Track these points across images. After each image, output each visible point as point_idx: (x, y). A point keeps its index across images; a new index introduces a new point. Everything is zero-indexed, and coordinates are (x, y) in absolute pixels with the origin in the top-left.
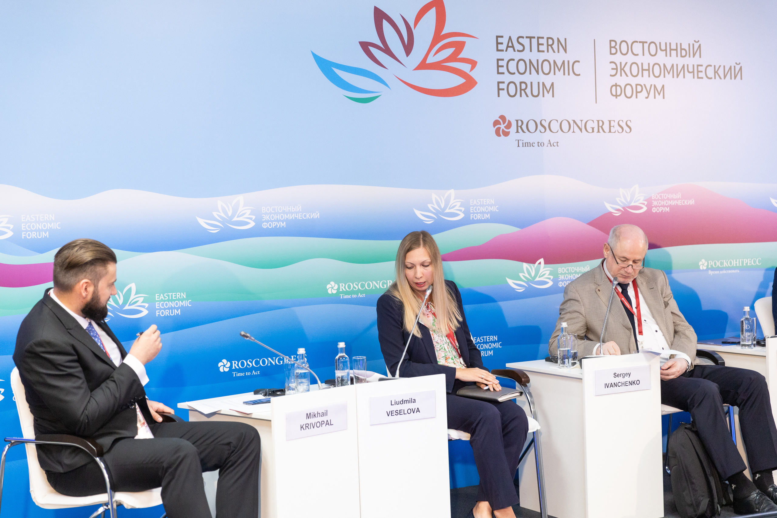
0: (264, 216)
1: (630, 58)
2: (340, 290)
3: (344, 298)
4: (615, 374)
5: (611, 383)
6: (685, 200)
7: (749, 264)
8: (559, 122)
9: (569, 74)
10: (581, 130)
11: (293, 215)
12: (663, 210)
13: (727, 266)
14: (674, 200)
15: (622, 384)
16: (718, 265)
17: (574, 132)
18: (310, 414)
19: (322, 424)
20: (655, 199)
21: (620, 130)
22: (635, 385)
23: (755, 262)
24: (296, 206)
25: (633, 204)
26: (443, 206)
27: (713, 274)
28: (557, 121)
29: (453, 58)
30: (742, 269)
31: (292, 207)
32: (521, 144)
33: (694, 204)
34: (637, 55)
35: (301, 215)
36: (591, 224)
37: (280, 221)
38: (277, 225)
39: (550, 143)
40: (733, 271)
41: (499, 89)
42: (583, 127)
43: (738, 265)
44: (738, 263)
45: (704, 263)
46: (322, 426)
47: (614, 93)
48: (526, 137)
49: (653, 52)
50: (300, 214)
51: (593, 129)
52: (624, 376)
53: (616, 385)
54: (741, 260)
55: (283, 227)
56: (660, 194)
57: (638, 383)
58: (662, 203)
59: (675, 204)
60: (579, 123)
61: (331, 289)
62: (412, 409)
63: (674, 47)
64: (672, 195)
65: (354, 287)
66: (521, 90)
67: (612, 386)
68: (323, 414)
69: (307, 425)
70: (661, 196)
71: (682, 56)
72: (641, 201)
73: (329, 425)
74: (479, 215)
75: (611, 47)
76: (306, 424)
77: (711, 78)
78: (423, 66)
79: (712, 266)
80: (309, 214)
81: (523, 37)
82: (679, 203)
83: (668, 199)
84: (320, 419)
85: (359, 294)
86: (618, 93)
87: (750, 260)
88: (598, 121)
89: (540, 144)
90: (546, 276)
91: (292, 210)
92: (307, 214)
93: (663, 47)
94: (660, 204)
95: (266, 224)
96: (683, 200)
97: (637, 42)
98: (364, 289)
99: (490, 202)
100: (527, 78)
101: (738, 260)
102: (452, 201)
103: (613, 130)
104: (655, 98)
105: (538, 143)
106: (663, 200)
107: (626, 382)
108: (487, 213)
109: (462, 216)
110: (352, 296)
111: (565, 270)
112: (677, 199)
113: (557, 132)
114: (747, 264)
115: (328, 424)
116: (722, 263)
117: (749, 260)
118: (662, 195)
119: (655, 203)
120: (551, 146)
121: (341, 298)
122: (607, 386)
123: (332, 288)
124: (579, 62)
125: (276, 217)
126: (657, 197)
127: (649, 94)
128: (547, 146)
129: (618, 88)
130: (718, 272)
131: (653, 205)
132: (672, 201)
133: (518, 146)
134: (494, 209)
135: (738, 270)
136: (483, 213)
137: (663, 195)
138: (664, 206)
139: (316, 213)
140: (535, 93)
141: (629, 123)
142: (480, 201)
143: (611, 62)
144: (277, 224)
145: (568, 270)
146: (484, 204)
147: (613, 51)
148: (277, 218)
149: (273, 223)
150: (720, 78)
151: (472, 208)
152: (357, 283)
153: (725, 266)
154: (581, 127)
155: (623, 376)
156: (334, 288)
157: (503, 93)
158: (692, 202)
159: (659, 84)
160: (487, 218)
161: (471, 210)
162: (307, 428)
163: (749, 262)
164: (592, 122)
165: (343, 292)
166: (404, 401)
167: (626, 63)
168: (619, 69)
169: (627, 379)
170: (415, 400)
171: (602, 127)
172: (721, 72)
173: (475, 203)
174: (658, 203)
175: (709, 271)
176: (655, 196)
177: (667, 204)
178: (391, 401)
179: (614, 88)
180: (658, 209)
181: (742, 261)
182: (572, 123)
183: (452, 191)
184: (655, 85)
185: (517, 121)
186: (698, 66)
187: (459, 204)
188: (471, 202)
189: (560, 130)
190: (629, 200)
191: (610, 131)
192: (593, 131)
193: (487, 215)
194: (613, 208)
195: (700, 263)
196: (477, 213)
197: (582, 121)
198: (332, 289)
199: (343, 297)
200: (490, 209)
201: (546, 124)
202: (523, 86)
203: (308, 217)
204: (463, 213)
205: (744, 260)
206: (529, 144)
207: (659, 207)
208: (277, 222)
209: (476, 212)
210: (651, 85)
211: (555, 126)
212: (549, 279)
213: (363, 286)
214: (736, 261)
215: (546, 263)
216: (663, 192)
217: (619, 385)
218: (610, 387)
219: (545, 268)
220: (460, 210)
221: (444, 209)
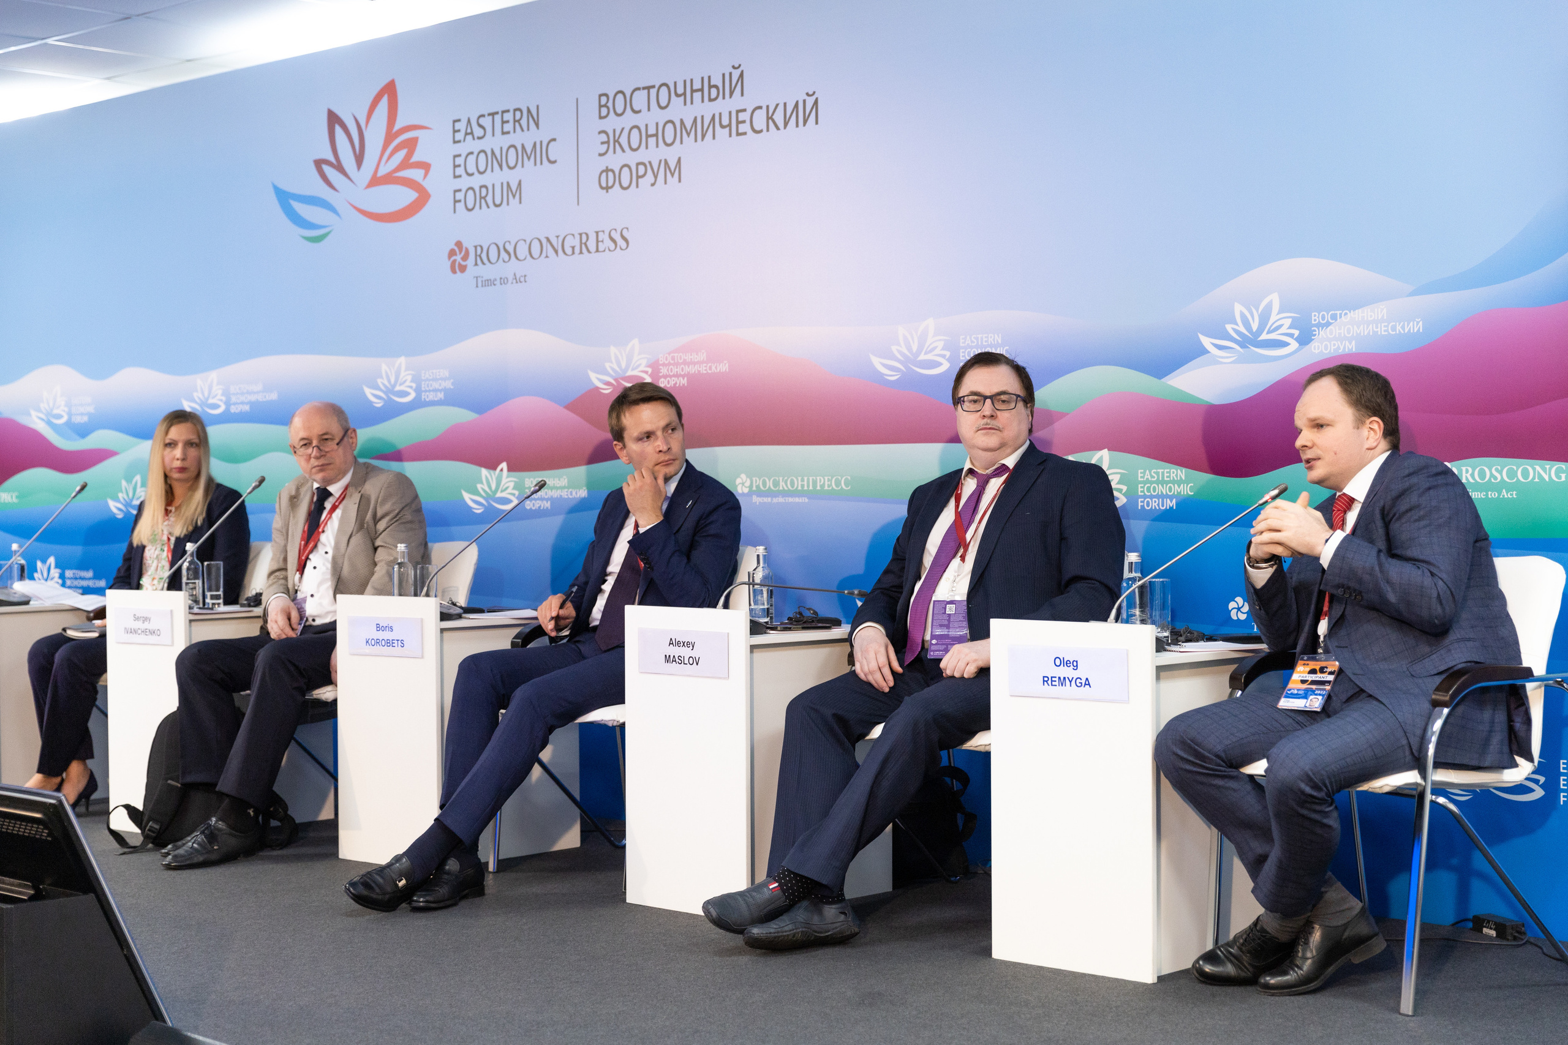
0: (232, 398)
1: (629, 119)
4: (135, 616)
5: (131, 629)
6: (713, 365)
7: (826, 488)
8: (528, 243)
9: (541, 163)
10: (556, 252)
11: (255, 395)
12: (676, 383)
13: (786, 488)
14: (694, 363)
15: (142, 632)
16: (769, 487)
17: (547, 257)
20: (664, 363)
21: (612, 246)
22: (156, 635)
23: (838, 483)
24: (258, 384)
25: (629, 373)
26: (393, 381)
27: (760, 503)
28: (525, 241)
29: (405, 164)
30: (813, 495)
31: (254, 385)
32: (480, 284)
33: (727, 371)
34: (639, 112)
35: (262, 395)
36: (572, 407)
37: (244, 403)
38: (242, 409)
39: (516, 279)
40: (797, 500)
41: (456, 201)
42: (558, 247)
43: (806, 488)
44: (805, 483)
45: (744, 481)
47: (604, 184)
48: (487, 271)
49: (663, 102)
51: (573, 248)
53: (135, 632)
54: (811, 478)
55: (247, 411)
56: (672, 355)
57: (159, 634)
58: (675, 370)
59: (696, 372)
60: (554, 241)
63: (697, 85)
64: (690, 356)
66: (481, 198)
67: (132, 632)
70: (673, 358)
71: (710, 100)
72: (642, 368)
74: (432, 395)
75: (600, 106)
77: (761, 131)
78: (376, 181)
79: (758, 487)
80: (269, 394)
81: (483, 116)
82: (703, 369)
83: (685, 363)
86: (610, 184)
87: (829, 480)
88: (581, 234)
89: (504, 281)
90: (508, 491)
91: (254, 389)
92: (267, 394)
93: (680, 91)
94: (671, 372)
95: (233, 408)
96: (710, 364)
97: (638, 89)
99: (443, 374)
100: (488, 179)
101: (806, 479)
102: (403, 374)
103: (601, 247)
104: (666, 183)
105: (501, 278)
106: (677, 364)
107: (146, 629)
108: (441, 391)
109: (413, 395)
112: (700, 363)
113: (525, 259)
114: (822, 486)
116: (776, 484)
117: (826, 478)
118: (676, 355)
119: (664, 371)
120: (517, 282)
122: (125, 631)
124: (554, 140)
125: (242, 398)
126: (666, 360)
127: (656, 177)
128: (512, 283)
129: (610, 174)
130: (769, 499)
131: (661, 374)
132: (690, 366)
133: (477, 286)
134: (448, 384)
135: (806, 498)
136: (436, 390)
137: (678, 356)
138: (677, 376)
139: (274, 393)
140: (498, 202)
141: (625, 233)
142: (432, 373)
143: (600, 133)
146: (437, 377)
147: (604, 111)
148: (242, 400)
150: (778, 129)
151: (424, 384)
153: (781, 488)
154: (556, 247)
155: (143, 621)
157: (460, 206)
158: (723, 367)
159: (671, 155)
160: (441, 399)
161: (423, 386)
163: (825, 483)
164: (572, 236)
167: (623, 129)
168: (612, 142)
169: (146, 625)
171: (585, 244)
172: (779, 117)
173: (427, 376)
174: (668, 370)
175: (754, 496)
176: (663, 359)
177: (683, 371)
179: (604, 174)
181: (813, 479)
182: (544, 241)
183: (402, 360)
184: (666, 160)
185: (476, 247)
186: (738, 112)
187: (409, 378)
188: (423, 375)
189: (528, 256)
190: (623, 366)
191: (597, 251)
192: (573, 253)
193: (441, 394)
194: (599, 380)
195: (738, 481)
196: (430, 391)
197: (558, 237)
200: (444, 384)
201: (510, 249)
202: (484, 191)
203: (268, 399)
204: (415, 390)
205: (818, 478)
206: (489, 282)
207: (671, 377)
208: (242, 405)
209: (428, 389)
210: (660, 161)
211: (522, 251)
212: (513, 495)
214: (803, 480)
215: (510, 469)
216: (676, 351)
217: (139, 633)
218: (130, 634)
219: (508, 477)
220: (411, 387)
221: (394, 386)
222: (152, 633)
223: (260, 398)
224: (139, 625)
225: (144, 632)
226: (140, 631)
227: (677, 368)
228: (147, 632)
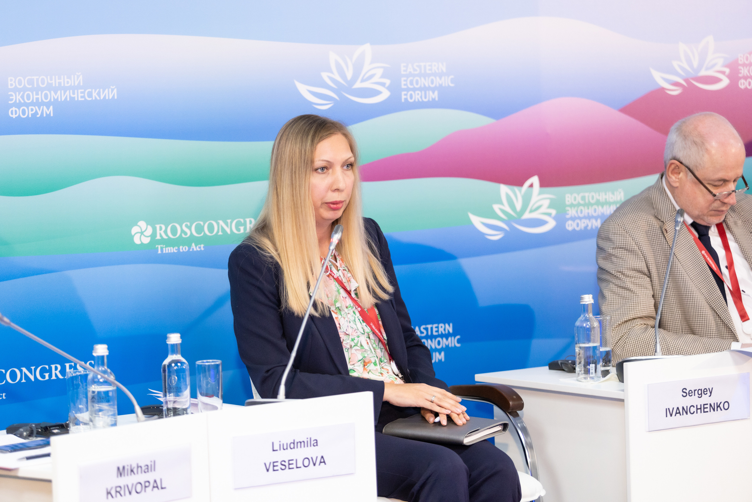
0: (12, 96)
2: (156, 236)
3: (164, 252)
4: (684, 390)
5: (678, 408)
11: (68, 92)
15: (697, 409)
18: (124, 468)
19: (146, 487)
20: (744, 62)
22: (721, 410)
24: (72, 76)
25: (703, 73)
26: (349, 75)
31: (66, 76)
35: (81, 93)
36: (626, 110)
37: (43, 104)
38: (36, 113)
46: (145, 491)
50: (80, 91)
52: (701, 394)
53: (686, 411)
55: (48, 115)
57: (726, 407)
61: (139, 235)
62: (312, 458)
65: (183, 231)
67: (679, 413)
68: (148, 469)
69: (118, 489)
72: (719, 68)
73: (158, 489)
74: (418, 94)
76: (116, 487)
80: (98, 90)
84: (142, 477)
85: (193, 244)
90: (542, 210)
91: (66, 83)
92: (93, 90)
95: (16, 111)
98: (202, 234)
99: (438, 68)
102: (366, 67)
107: (704, 405)
108: (433, 90)
109: (385, 95)
110: (179, 249)
111: (579, 199)
115: (157, 487)
119: (744, 71)
121: (159, 252)
122: (669, 412)
123: (142, 233)
125: (35, 97)
126: (747, 60)
131: (740, 75)
134: (446, 81)
136: (424, 89)
139: (110, 90)
142: (419, 67)
144: (36, 111)
145: (583, 198)
146: (428, 72)
148: (37, 99)
149: (30, 108)
151: (405, 81)
152: (189, 224)
155: (699, 395)
156: (145, 233)
160: (434, 100)
161: (403, 83)
162: (118, 494)
165: (162, 241)
166: (297, 443)
169: (706, 399)
170: (316, 440)
173: (410, 69)
174: (748, 71)
176: (743, 58)
178: (273, 443)
180: (749, 82)
183: (367, 49)
187: (380, 72)
188: (403, 69)
190: (695, 64)
193: (433, 93)
194: (666, 80)
196: (414, 90)
198: (142, 236)
199: (162, 250)
200: (438, 81)
203: (95, 97)
204: (389, 88)
208: (37, 107)
209: (412, 87)
212: (549, 214)
213: (199, 229)
217: (692, 412)
218: (675, 415)
220: (382, 84)
224: (695, 401)
228: (707, 408)
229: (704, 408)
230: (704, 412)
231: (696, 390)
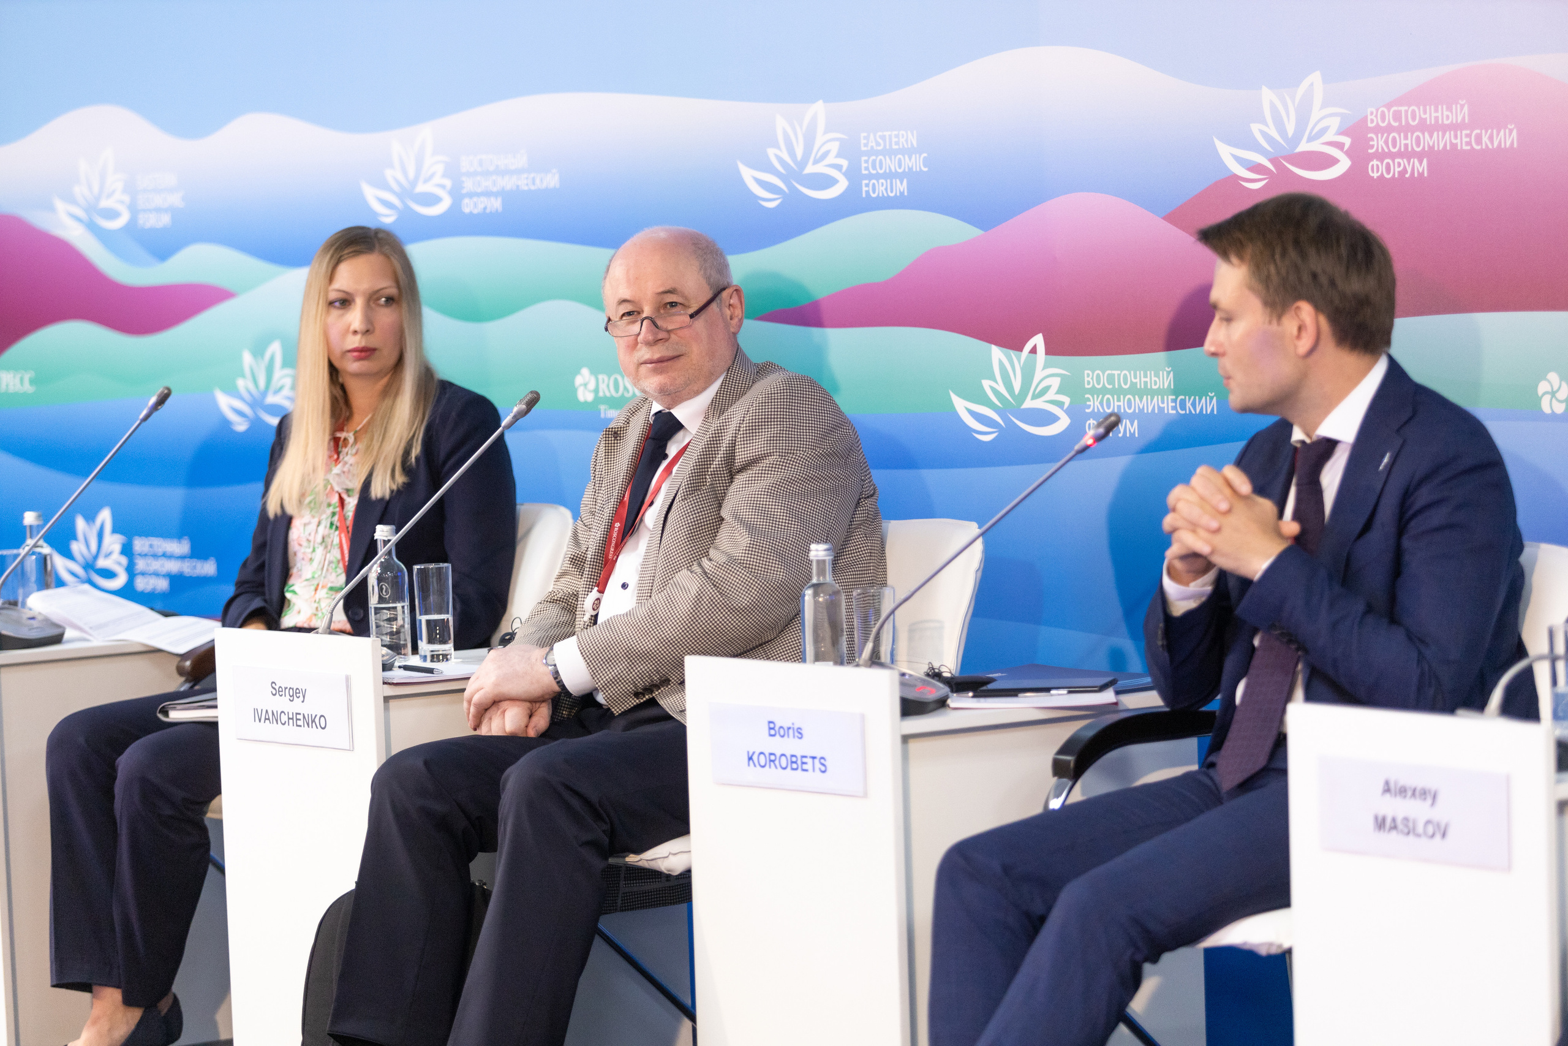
0: (465, 182)
2: (599, 392)
4: (274, 685)
5: (267, 712)
6: (1483, 131)
11: (513, 178)
12: (1405, 170)
14: (1445, 128)
15: (289, 719)
20: (1378, 125)
22: (317, 727)
24: (516, 155)
25: (1304, 147)
26: (799, 153)
31: (509, 155)
33: (1515, 145)
35: (526, 178)
37: (492, 194)
38: (485, 207)
45: (1555, 388)
50: (524, 176)
53: (276, 718)
55: (496, 210)
56: (1395, 108)
57: (323, 724)
58: (1402, 142)
59: (1449, 147)
61: (582, 388)
64: (1436, 111)
67: (269, 719)
70: (1397, 116)
72: (1330, 136)
74: (882, 184)
80: (540, 175)
82: (1463, 141)
83: (1423, 126)
90: (1048, 396)
91: (510, 164)
94: (1394, 145)
95: (467, 204)
96: (1478, 131)
99: (907, 141)
102: (820, 139)
106: (1406, 130)
107: (297, 714)
108: (901, 177)
109: (842, 185)
111: (1104, 380)
112: (1455, 127)
118: (1403, 109)
119: (1378, 143)
122: (258, 716)
123: (585, 386)
125: (484, 184)
126: (1383, 119)
131: (1371, 151)
132: (1435, 134)
134: (916, 163)
136: (890, 176)
137: (1406, 112)
138: (1407, 154)
139: (551, 174)
142: (883, 138)
144: (485, 204)
145: (1111, 379)
146: (894, 147)
148: (486, 187)
149: (480, 199)
151: (865, 161)
155: (291, 696)
156: (588, 387)
158: (1507, 138)
160: (902, 193)
161: (864, 165)
165: (606, 401)
169: (296, 706)
173: (872, 144)
174: (1386, 142)
176: (1376, 116)
177: (1418, 145)
180: (1388, 165)
183: (819, 109)
187: (835, 147)
188: (863, 141)
190: (1290, 129)
193: (902, 183)
194: (1238, 159)
195: (1543, 387)
196: (878, 177)
198: (586, 391)
200: (907, 163)
203: (538, 185)
204: (846, 174)
207: (1393, 156)
208: (486, 199)
209: (875, 172)
212: (1060, 404)
215: (1048, 352)
216: (1399, 101)
217: (283, 722)
218: (265, 722)
219: (1045, 367)
220: (838, 167)
221: (803, 164)
222: (311, 721)
223: (523, 183)
224: (281, 704)
225: (294, 719)
226: (284, 718)
227: (1406, 138)
228: (300, 720)
229: (297, 719)
230: (297, 726)
231: (287, 688)
